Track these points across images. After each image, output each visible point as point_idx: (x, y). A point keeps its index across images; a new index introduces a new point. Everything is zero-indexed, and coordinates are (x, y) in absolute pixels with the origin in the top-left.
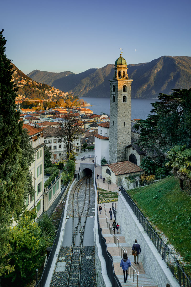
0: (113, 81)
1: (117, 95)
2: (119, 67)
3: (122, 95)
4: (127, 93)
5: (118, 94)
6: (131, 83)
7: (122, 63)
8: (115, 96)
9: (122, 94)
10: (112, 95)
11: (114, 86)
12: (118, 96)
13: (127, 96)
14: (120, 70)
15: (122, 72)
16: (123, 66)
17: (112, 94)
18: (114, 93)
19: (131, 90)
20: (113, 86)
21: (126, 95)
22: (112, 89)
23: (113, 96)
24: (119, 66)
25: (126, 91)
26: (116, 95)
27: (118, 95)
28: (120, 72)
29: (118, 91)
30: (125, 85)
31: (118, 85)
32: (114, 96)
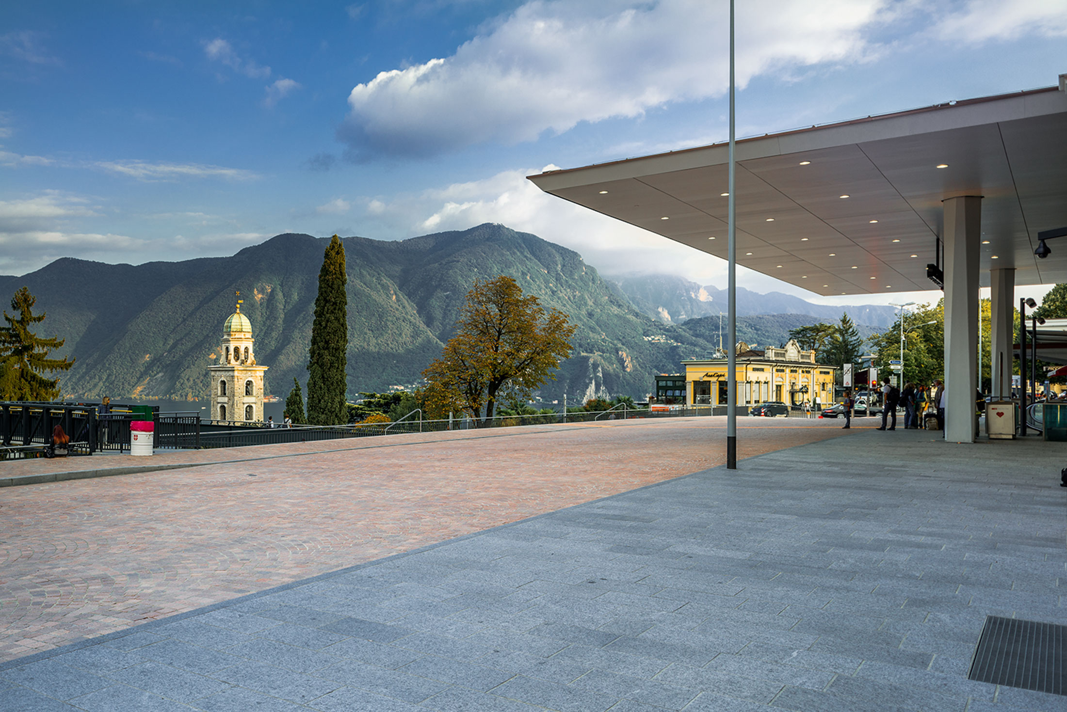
0: (219, 371)
1: (233, 404)
2: (236, 337)
3: (244, 404)
4: (255, 398)
5: (235, 402)
6: (262, 374)
7: (243, 327)
8: (226, 405)
9: (244, 402)
10: (218, 403)
11: (223, 383)
12: (236, 407)
13: (254, 405)
14: (237, 344)
15: (242, 350)
16: (245, 335)
17: (219, 401)
18: (225, 399)
19: (262, 390)
20: (222, 381)
21: (253, 403)
22: (217, 389)
23: (219, 405)
24: (235, 335)
25: (252, 395)
26: (231, 403)
27: (236, 405)
28: (236, 350)
29: (236, 394)
30: (250, 379)
31: (236, 379)
32: (224, 406)
